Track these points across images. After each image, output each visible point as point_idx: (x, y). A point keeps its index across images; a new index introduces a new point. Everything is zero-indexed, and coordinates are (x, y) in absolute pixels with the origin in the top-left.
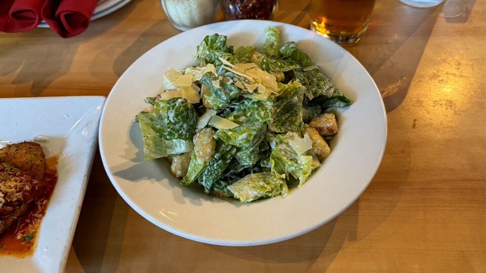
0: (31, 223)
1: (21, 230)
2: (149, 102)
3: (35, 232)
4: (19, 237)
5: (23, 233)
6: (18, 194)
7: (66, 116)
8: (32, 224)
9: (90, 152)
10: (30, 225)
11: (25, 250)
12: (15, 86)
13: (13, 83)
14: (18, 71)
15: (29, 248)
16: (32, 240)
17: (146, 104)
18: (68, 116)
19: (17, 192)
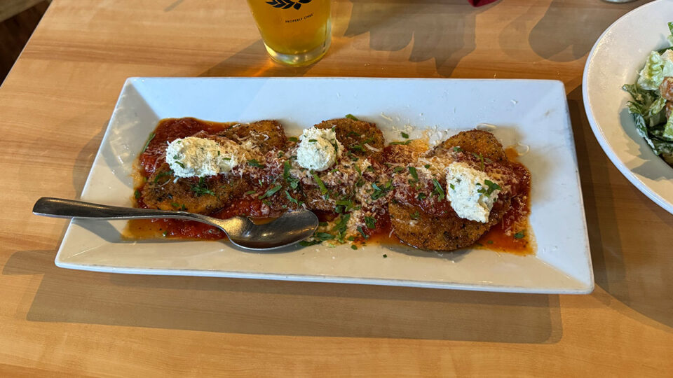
0: (516, 220)
1: (509, 226)
2: (628, 91)
3: (524, 231)
4: (509, 233)
5: (512, 230)
6: (507, 187)
7: (515, 103)
8: (518, 221)
9: (571, 145)
10: (515, 222)
11: (520, 248)
12: (414, 64)
13: (411, 59)
14: (411, 45)
15: (524, 246)
16: (525, 238)
17: (624, 92)
18: (517, 102)
19: (506, 185)
